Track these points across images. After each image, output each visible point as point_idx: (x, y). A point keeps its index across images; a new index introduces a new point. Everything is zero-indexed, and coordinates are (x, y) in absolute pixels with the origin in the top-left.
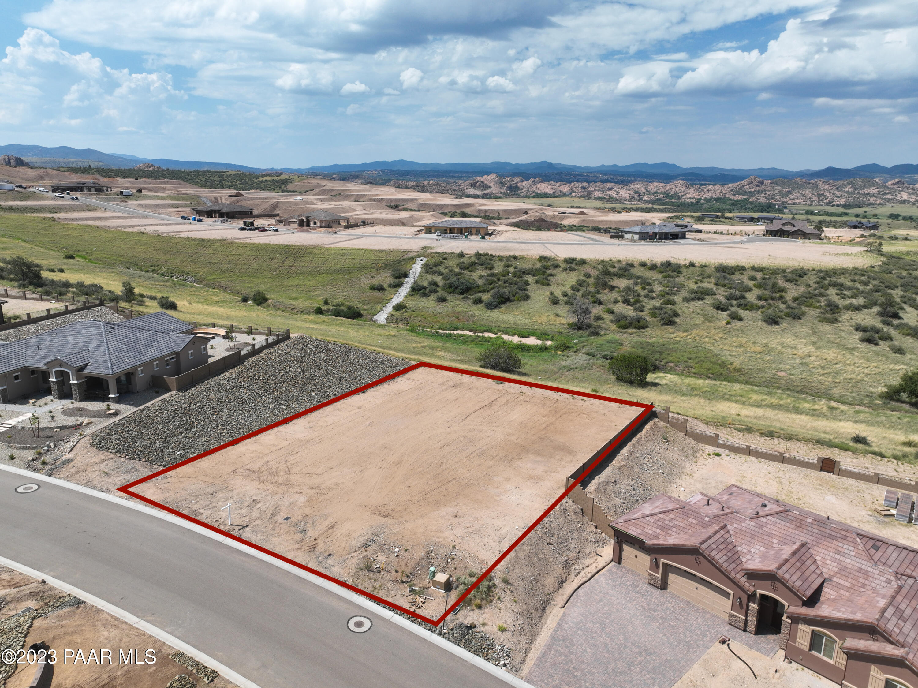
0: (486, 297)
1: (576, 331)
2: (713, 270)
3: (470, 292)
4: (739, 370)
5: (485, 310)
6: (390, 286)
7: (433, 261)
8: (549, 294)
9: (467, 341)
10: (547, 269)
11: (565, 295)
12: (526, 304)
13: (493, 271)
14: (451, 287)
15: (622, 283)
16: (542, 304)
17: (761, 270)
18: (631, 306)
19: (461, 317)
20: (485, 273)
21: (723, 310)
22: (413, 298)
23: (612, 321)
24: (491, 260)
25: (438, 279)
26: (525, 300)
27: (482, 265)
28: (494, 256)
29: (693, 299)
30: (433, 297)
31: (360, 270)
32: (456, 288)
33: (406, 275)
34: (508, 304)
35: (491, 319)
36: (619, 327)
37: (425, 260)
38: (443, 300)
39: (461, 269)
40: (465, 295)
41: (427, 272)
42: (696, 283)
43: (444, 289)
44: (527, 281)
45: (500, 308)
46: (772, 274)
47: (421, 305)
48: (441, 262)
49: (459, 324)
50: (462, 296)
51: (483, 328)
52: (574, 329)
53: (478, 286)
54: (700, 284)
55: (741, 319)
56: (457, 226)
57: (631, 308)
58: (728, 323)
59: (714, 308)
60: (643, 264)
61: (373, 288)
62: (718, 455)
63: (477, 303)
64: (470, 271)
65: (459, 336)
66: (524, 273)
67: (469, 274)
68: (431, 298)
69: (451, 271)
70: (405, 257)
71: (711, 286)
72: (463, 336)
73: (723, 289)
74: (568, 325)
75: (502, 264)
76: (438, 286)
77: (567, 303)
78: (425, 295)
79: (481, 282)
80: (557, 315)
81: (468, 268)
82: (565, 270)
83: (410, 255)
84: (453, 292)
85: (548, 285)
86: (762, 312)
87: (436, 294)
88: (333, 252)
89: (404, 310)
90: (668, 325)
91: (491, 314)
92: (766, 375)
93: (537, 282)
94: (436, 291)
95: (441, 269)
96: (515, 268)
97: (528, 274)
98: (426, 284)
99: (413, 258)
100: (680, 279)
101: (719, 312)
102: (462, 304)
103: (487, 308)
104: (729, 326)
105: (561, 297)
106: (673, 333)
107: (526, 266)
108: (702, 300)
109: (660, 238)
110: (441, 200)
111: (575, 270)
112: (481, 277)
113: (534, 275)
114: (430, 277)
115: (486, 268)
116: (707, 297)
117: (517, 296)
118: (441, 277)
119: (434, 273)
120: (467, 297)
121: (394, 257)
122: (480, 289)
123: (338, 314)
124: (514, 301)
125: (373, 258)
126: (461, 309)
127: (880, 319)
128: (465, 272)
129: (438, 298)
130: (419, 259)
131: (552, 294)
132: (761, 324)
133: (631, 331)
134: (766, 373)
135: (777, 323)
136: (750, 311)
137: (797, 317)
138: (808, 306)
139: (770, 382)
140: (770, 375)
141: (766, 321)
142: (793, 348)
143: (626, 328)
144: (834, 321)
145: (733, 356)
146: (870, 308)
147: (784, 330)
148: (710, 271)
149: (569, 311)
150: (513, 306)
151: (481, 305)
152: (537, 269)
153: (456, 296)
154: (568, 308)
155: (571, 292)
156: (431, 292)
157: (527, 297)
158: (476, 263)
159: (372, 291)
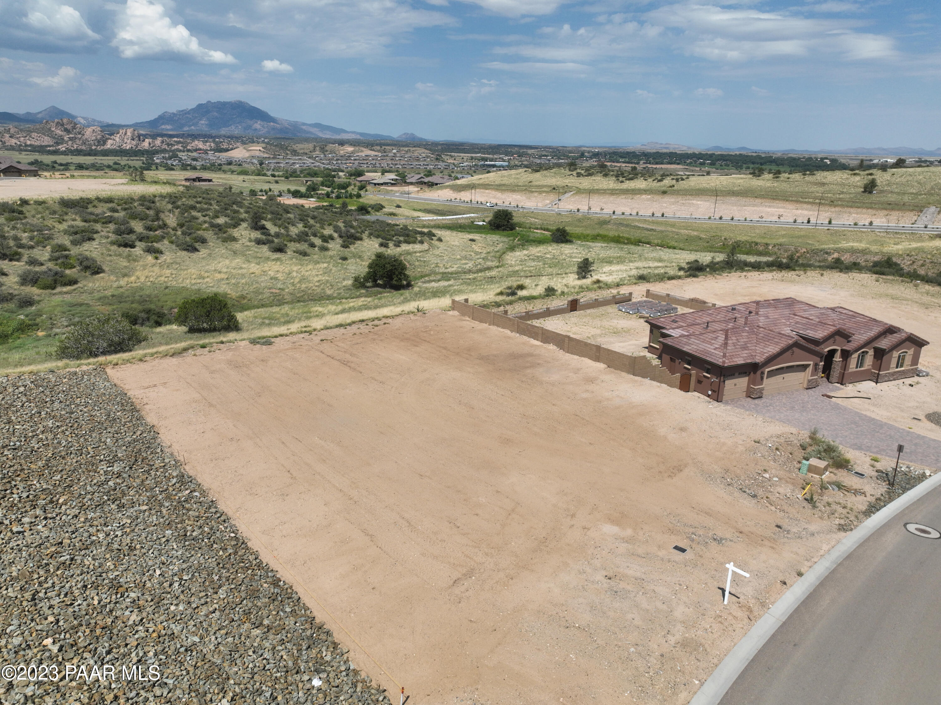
4: (242, 297)
18: (18, 260)
21: (132, 246)
23: (22, 284)
29: (83, 241)
42: (60, 222)
46: (125, 203)
54: (66, 224)
55: (162, 253)
57: (22, 263)
58: (156, 258)
59: (120, 246)
71: (80, 223)
73: (97, 225)
86: (172, 242)
90: (98, 273)
92: (266, 295)
100: (33, 221)
101: (128, 249)
104: (159, 261)
106: (118, 280)
108: (93, 239)
116: (95, 236)
127: (258, 232)
132: (184, 253)
133: (65, 289)
134: (262, 293)
135: (196, 250)
136: (156, 242)
137: (203, 241)
138: (198, 230)
139: (278, 300)
140: (268, 295)
141: (185, 250)
142: (241, 268)
143: (54, 288)
144: (234, 239)
145: (212, 287)
146: (240, 224)
147: (210, 255)
148: (57, 207)
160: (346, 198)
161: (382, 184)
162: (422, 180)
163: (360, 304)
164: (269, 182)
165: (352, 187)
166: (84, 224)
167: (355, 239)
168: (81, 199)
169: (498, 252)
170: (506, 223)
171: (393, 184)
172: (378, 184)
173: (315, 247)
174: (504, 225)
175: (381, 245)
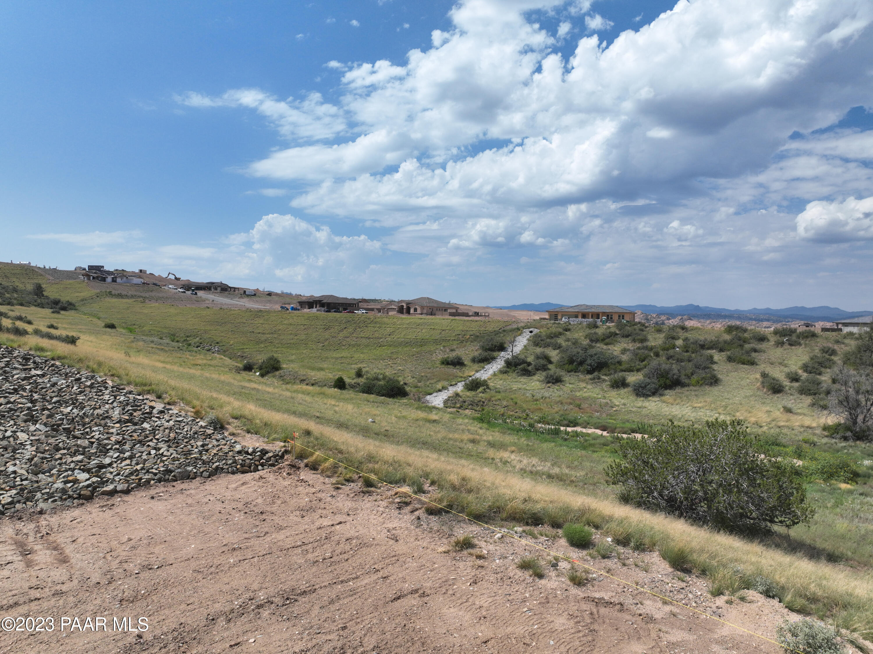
0: (634, 378)
1: (851, 443)
3: (604, 371)
5: (633, 398)
6: (474, 360)
7: (549, 332)
8: (758, 376)
9: (591, 445)
10: (744, 342)
11: (795, 378)
12: (715, 390)
13: (645, 344)
14: (571, 361)
16: (749, 393)
19: (584, 406)
20: (631, 346)
22: (505, 376)
24: (642, 330)
25: (554, 354)
26: (711, 384)
27: (627, 336)
30: (540, 376)
31: (436, 342)
32: (581, 363)
33: (502, 348)
34: (678, 390)
35: (644, 411)
37: (536, 331)
38: (557, 380)
39: (592, 341)
40: (596, 373)
41: (536, 344)
43: (560, 365)
44: (712, 357)
45: (662, 395)
47: (515, 387)
48: (560, 334)
49: (582, 417)
50: (589, 376)
51: (628, 425)
52: (846, 439)
53: (620, 363)
56: (593, 310)
61: (446, 362)
63: (618, 387)
64: (607, 344)
65: (577, 434)
66: (703, 347)
67: (605, 347)
68: (536, 377)
69: (575, 344)
70: (508, 328)
72: (583, 435)
74: (825, 428)
75: (662, 336)
76: (551, 362)
77: (803, 391)
78: (527, 373)
79: (625, 358)
80: (788, 410)
81: (603, 340)
82: (780, 344)
83: (515, 326)
84: (576, 371)
85: (752, 363)
87: (544, 373)
89: (481, 389)
91: (646, 404)
93: (730, 359)
94: (544, 368)
95: (561, 341)
96: (686, 340)
98: (530, 359)
99: (518, 329)
102: (589, 387)
103: (637, 395)
105: (786, 383)
107: (705, 338)
111: (800, 344)
112: (624, 351)
113: (721, 350)
114: (539, 350)
115: (634, 341)
117: (695, 378)
118: (558, 351)
119: (547, 346)
120: (599, 378)
121: (492, 328)
122: (623, 367)
124: (688, 385)
125: (461, 328)
126: (586, 395)
128: (598, 345)
129: (547, 377)
130: (527, 331)
131: (764, 375)
149: (813, 405)
150: (688, 393)
151: (626, 390)
152: (725, 342)
153: (581, 376)
154: (808, 400)
155: (804, 375)
156: (537, 370)
157: (714, 381)
158: (617, 334)
159: (443, 366)
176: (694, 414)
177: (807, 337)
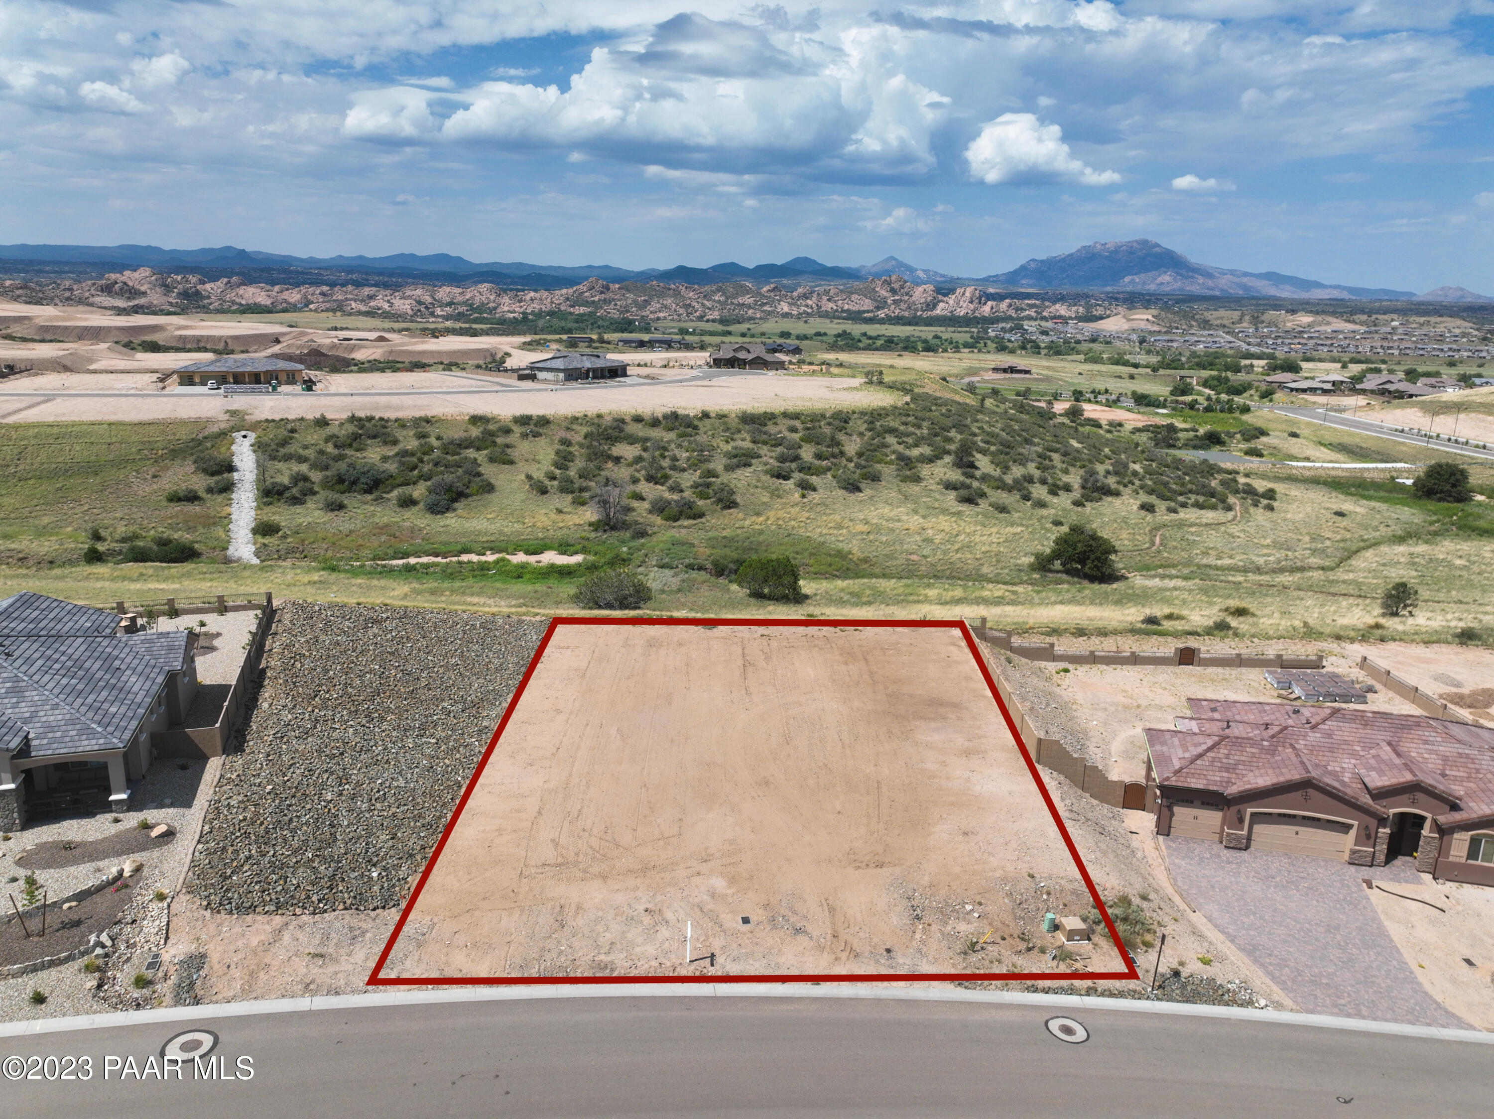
0: (419, 491)
1: (608, 534)
2: (736, 420)
3: (381, 487)
4: (866, 560)
5: (430, 516)
6: (210, 490)
7: (271, 436)
8: (523, 477)
10: (493, 436)
11: (552, 477)
12: (493, 497)
13: (401, 447)
14: (339, 481)
15: (628, 451)
16: (523, 496)
17: (796, 416)
18: (662, 484)
19: (397, 534)
20: (388, 451)
21: (786, 478)
22: (274, 508)
23: (651, 512)
24: (385, 427)
26: (489, 492)
27: (374, 437)
28: (387, 421)
29: (738, 466)
30: (314, 503)
31: (116, 465)
32: (354, 483)
33: (230, 468)
34: (465, 501)
35: (452, 530)
36: (667, 519)
37: (252, 436)
38: (337, 507)
39: (337, 447)
40: (376, 493)
41: (271, 458)
42: (727, 442)
43: (328, 486)
44: (474, 460)
45: (455, 509)
46: (812, 421)
47: (299, 520)
48: (289, 438)
49: (404, 546)
50: (369, 497)
52: (605, 531)
53: (391, 476)
54: (732, 444)
55: (814, 489)
56: (249, 369)
57: (664, 488)
58: (804, 496)
59: (773, 476)
60: (638, 419)
61: (177, 499)
62: (1066, 671)
63: (407, 506)
64: (358, 450)
66: (459, 446)
67: (359, 455)
68: (311, 505)
69: (321, 452)
70: (206, 432)
71: (747, 444)
73: (765, 447)
74: (591, 525)
75: (410, 432)
76: (311, 482)
77: (563, 490)
78: (297, 501)
79: (392, 467)
80: (560, 511)
81: (350, 446)
82: (524, 436)
83: (215, 429)
84: (351, 491)
85: (511, 462)
86: (834, 477)
87: (317, 498)
88: (31, 432)
89: (279, 533)
90: (729, 507)
92: (898, 562)
93: (492, 460)
94: (313, 492)
95: (297, 449)
96: (439, 438)
97: (467, 448)
98: (285, 481)
99: (223, 434)
100: (702, 438)
101: (781, 481)
102: (379, 509)
103: (432, 513)
104: (805, 500)
105: (547, 482)
106: (745, 519)
107: (458, 434)
108: (750, 465)
109: (594, 378)
110: (86, 320)
111: (540, 435)
112: (384, 459)
113: (478, 449)
114: (284, 467)
115: (385, 443)
116: (753, 461)
117: (473, 487)
118: (307, 465)
119: (287, 458)
120: (382, 498)
121: (184, 434)
122: (398, 481)
123: (141, 556)
124: (471, 495)
125: (135, 438)
126: (385, 520)
127: (959, 471)
128: (350, 452)
129: (326, 505)
132: (841, 492)
133: (686, 523)
134: (896, 558)
135: (859, 490)
136: (817, 475)
137: (875, 478)
138: (879, 462)
139: (910, 571)
140: (904, 562)
141: (845, 488)
142: (899, 521)
143: (678, 520)
144: (917, 479)
145: (842, 541)
146: (942, 458)
147: (871, 498)
148: (734, 423)
149: (574, 503)
150: (474, 504)
151: (417, 508)
152: (478, 438)
153: (359, 497)
154: (570, 497)
155: (558, 472)
156: (305, 495)
157: (489, 488)
158: (361, 435)
159: (172, 504)
160: (1222, 411)
161: (1304, 391)
162: (1386, 386)
163: (999, 593)
164: (1120, 377)
165: (1252, 392)
166: (751, 445)
167: (1105, 494)
168: (765, 413)
169: (1364, 541)
170: (1448, 487)
171: (1325, 392)
172: (1297, 390)
173: (1028, 500)
174: (1442, 492)
175: (1143, 507)
176: (493, 527)
177: (543, 425)
